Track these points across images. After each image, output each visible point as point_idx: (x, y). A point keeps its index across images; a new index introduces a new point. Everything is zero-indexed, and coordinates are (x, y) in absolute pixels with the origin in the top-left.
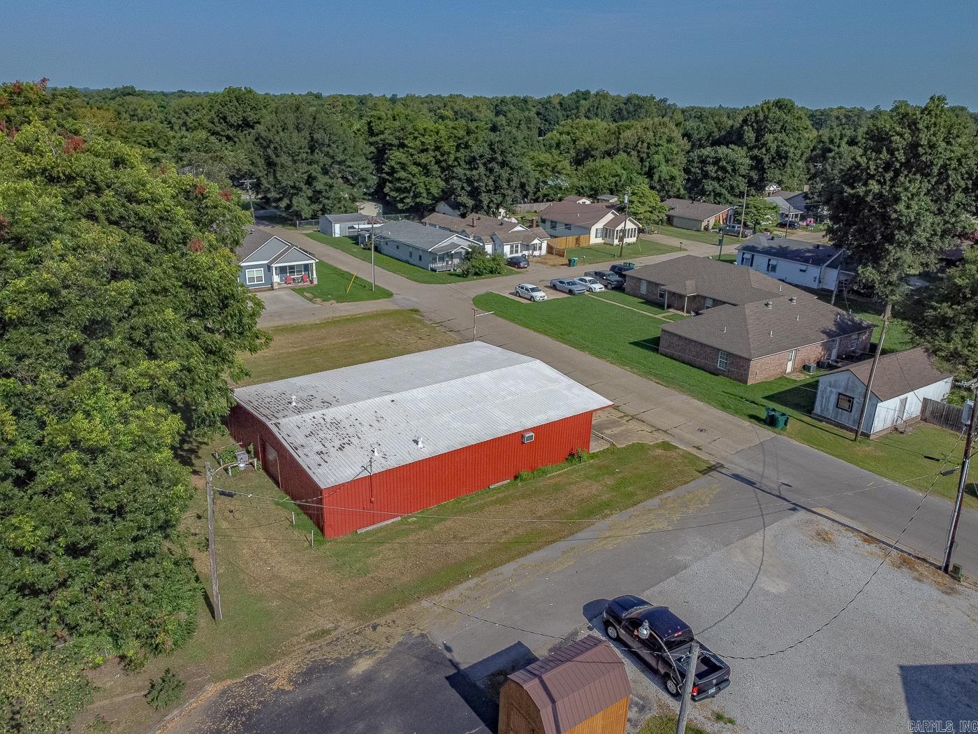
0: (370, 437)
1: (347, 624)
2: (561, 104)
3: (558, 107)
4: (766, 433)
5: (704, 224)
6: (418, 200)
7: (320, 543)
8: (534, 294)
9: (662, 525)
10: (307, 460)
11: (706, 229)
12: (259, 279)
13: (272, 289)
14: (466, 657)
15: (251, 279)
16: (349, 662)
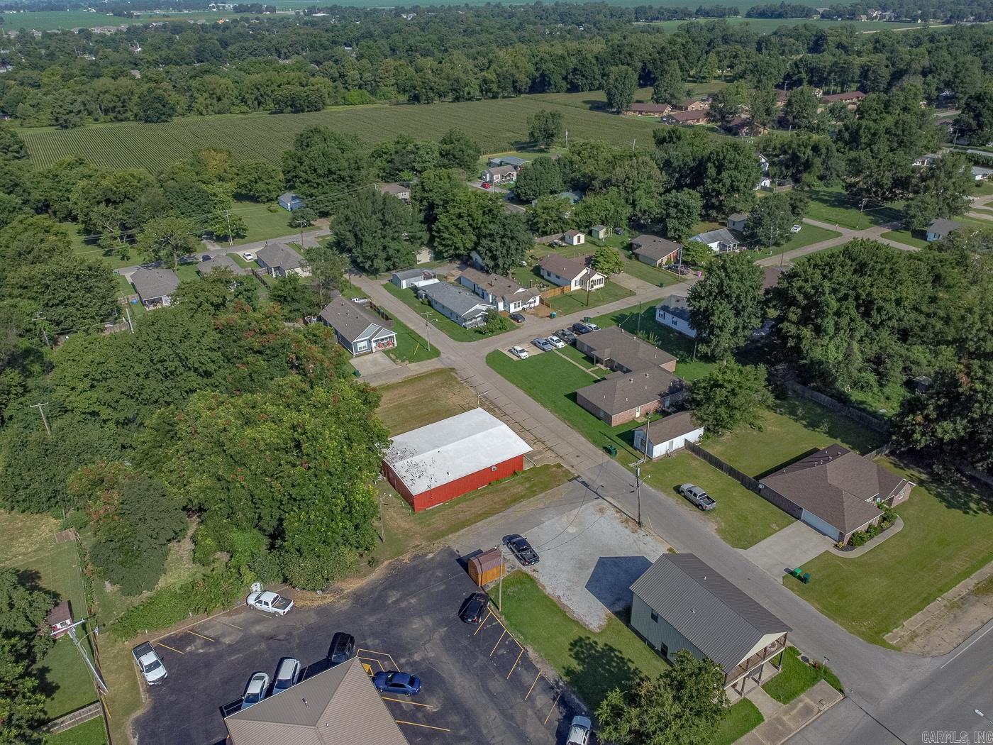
0: (431, 471)
1: (425, 543)
2: (597, 59)
3: (594, 61)
4: (607, 457)
5: (659, 261)
6: (457, 252)
7: (413, 514)
8: (521, 354)
9: (541, 505)
10: (407, 483)
11: (660, 265)
12: (365, 347)
13: (372, 352)
14: (463, 554)
15: (360, 348)
16: (426, 555)
